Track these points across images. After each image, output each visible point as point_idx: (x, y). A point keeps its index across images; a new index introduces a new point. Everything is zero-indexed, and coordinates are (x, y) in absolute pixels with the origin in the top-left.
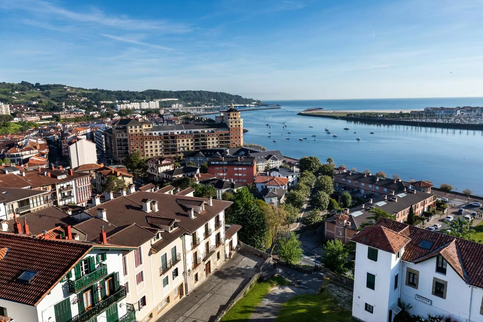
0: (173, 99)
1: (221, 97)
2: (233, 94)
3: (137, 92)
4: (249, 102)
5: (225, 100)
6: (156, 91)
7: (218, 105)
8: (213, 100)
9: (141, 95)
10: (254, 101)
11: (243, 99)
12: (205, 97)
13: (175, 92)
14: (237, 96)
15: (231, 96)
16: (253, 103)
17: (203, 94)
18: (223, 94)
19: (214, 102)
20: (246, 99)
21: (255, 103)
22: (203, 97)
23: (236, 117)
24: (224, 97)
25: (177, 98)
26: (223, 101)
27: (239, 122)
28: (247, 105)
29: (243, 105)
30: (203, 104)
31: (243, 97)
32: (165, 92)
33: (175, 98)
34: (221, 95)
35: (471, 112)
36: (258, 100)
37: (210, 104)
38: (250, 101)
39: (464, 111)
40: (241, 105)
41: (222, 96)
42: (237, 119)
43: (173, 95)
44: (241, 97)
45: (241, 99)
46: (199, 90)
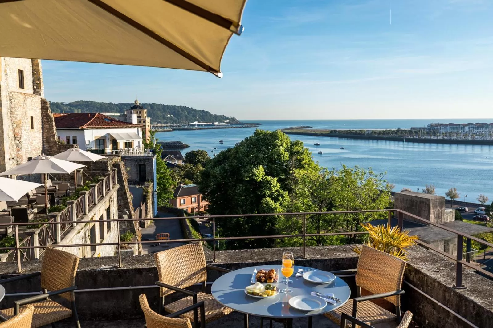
0: (113, 114)
1: (181, 112)
2: (198, 109)
3: (62, 104)
4: (219, 120)
5: (186, 117)
6: (89, 103)
7: (176, 123)
8: (169, 116)
9: (67, 108)
10: (227, 118)
11: (211, 115)
12: (159, 112)
13: (117, 105)
14: (203, 111)
15: (195, 111)
16: (225, 121)
17: (155, 107)
18: (183, 108)
19: (171, 118)
20: (215, 115)
21: (228, 121)
22: (155, 112)
23: (141, 115)
24: (185, 113)
25: (119, 113)
26: (184, 118)
27: (145, 122)
28: (216, 123)
29: (210, 123)
30: (155, 121)
31: (213, 113)
32: (102, 104)
33: (116, 113)
34: (180, 110)
35: (483, 129)
36: (232, 117)
37: (165, 121)
38: (220, 118)
39: (474, 127)
40: (208, 123)
41: (182, 110)
42: (142, 118)
43: (113, 109)
44: (208, 112)
45: (209, 116)
46: (151, 103)
